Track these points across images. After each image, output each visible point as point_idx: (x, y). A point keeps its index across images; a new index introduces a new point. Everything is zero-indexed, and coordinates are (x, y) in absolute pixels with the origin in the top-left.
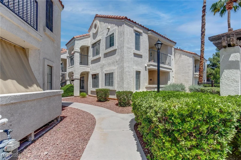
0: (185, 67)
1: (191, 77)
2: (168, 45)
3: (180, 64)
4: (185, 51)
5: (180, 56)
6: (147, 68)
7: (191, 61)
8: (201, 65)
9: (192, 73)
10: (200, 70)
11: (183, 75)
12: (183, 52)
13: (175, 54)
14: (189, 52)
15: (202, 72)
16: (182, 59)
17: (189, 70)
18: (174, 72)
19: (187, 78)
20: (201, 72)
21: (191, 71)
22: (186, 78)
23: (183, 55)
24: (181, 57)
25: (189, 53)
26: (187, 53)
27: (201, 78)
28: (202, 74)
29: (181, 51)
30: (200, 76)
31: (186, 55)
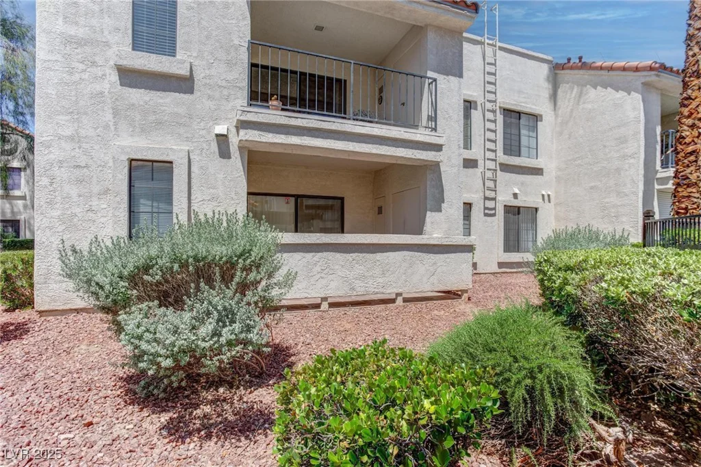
0: (605, 146)
1: (636, 194)
2: (426, 26)
3: (581, 132)
4: (601, 68)
5: (580, 95)
6: (234, 141)
7: (634, 109)
8: (689, 117)
9: (642, 172)
10: (680, 147)
11: (593, 184)
12: (592, 72)
13: (560, 92)
14: (622, 64)
15: (692, 158)
16: (590, 106)
17: (625, 157)
18: (554, 173)
19: (613, 199)
20: (685, 157)
21: (632, 161)
22: (607, 200)
23: (593, 90)
24: (582, 101)
25: (624, 69)
26: (611, 73)
27: (685, 194)
28: (692, 168)
29: (581, 72)
30: (678, 185)
31: (605, 86)
